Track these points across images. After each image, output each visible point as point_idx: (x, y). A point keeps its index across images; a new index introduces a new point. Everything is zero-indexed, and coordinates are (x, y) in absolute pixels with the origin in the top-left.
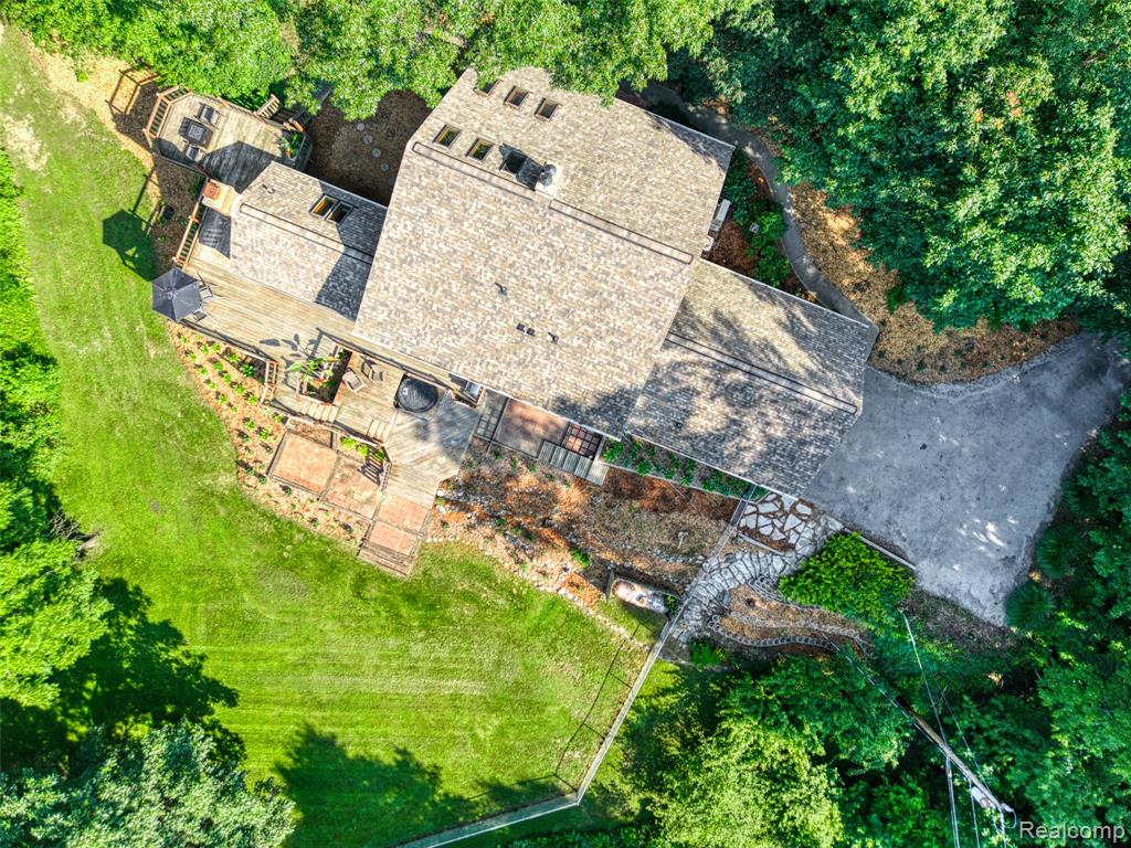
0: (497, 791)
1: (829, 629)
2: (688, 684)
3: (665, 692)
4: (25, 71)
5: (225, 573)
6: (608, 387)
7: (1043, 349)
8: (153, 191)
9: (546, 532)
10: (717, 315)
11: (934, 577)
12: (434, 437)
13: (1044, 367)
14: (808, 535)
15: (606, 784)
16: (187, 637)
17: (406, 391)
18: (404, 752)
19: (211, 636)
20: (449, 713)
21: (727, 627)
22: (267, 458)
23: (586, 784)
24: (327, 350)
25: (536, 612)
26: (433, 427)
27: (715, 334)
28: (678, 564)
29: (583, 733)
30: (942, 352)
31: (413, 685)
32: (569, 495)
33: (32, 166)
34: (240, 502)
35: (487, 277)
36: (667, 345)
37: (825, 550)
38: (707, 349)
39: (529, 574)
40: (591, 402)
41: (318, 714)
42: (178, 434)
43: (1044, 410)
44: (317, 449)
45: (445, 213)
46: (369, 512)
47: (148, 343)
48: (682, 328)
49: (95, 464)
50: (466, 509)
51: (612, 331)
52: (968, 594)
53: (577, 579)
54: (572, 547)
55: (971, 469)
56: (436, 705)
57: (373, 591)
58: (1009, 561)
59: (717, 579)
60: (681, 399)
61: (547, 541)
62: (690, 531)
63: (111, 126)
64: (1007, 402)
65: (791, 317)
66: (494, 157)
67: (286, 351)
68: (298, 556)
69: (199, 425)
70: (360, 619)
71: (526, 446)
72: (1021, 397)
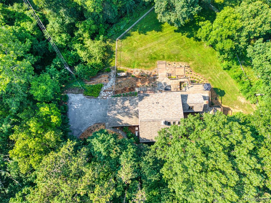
0: (129, 35)
1: (92, 82)
2: (108, 64)
3: (111, 62)
4: (246, 110)
5: (185, 50)
6: (143, 100)
7: (80, 137)
8: (220, 101)
9: (140, 77)
10: (132, 117)
11: (81, 96)
12: (163, 84)
13: (79, 134)
14: (102, 94)
15: (113, 44)
16: (186, 37)
17: (170, 89)
18: (146, 34)
19: (182, 39)
20: (142, 44)
21: (107, 75)
22: (186, 70)
23: (116, 42)
24: (183, 89)
25: (136, 65)
26: (164, 85)
27: (131, 115)
28: (119, 81)
29: (120, 50)
30: (95, 129)
31: (149, 45)
32: (139, 84)
33: (239, 97)
34: (187, 61)
35: (166, 107)
36: (138, 110)
37: (99, 93)
38: (132, 112)
39: (139, 70)
40: (144, 97)
41: (161, 35)
42: (201, 67)
43: (76, 128)
44: (179, 74)
45: (175, 113)
46: (167, 68)
47: (211, 79)
48: (137, 114)
49: (211, 57)
50: (153, 75)
51: (146, 108)
52: (74, 96)
53: (132, 72)
54: (135, 77)
55: (82, 115)
56: (144, 44)
57: (161, 57)
58: (71, 104)
59: (112, 82)
60: (132, 104)
61: (139, 76)
62: (120, 87)
63: (230, 108)
64: (82, 127)
65: (121, 122)
66: (172, 123)
67: (189, 86)
68: (175, 57)
69: (198, 70)
70: (161, 52)
71: (149, 89)
72: (80, 128)
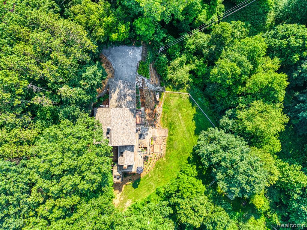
0: (193, 105)
1: (152, 69)
2: (168, 85)
3: (170, 88)
4: (118, 207)
5: (177, 154)
6: (130, 112)
7: (103, 55)
8: (128, 183)
9: (154, 112)
10: (116, 102)
11: (139, 58)
12: (147, 132)
13: (105, 54)
14: (140, 77)
15: (186, 91)
16: (188, 156)
17: (142, 138)
18: (193, 120)
19: (187, 153)
20: (185, 116)
21: (157, 83)
22: (159, 154)
23: (187, 93)
24: (140, 150)
25: (166, 110)
26: (145, 133)
27: (119, 102)
28: (152, 94)
29: (180, 97)
30: (108, 69)
31: (183, 122)
32: (148, 111)
33: (131, 201)
34: (166, 156)
35: (123, 131)
36: (122, 107)
37: (141, 74)
38: (121, 102)
39: (161, 112)
40: (133, 114)
41: (192, 134)
42: (160, 168)
43: (111, 52)
44: (155, 148)
45: (117, 139)
46: (161, 137)
47: (149, 176)
48: (119, 106)
49: (169, 178)
50: (155, 124)
51: (123, 114)
52: (140, 53)
53: (159, 106)
54: (155, 108)
55: (123, 58)
56: (184, 118)
57: (171, 133)
58: (133, 49)
59: (151, 87)
60: (128, 103)
62: (146, 93)
63: (121, 192)
64: (112, 57)
65: (113, 92)
66: (108, 136)
67: (142, 155)
68: (171, 145)
69: (158, 165)
70: (176, 133)
71: (143, 120)
72: (110, 55)
